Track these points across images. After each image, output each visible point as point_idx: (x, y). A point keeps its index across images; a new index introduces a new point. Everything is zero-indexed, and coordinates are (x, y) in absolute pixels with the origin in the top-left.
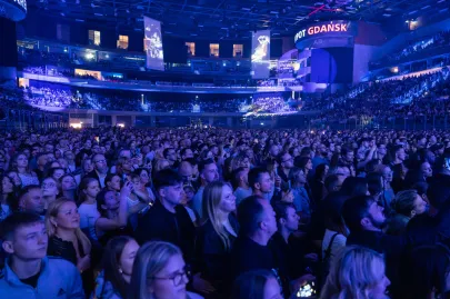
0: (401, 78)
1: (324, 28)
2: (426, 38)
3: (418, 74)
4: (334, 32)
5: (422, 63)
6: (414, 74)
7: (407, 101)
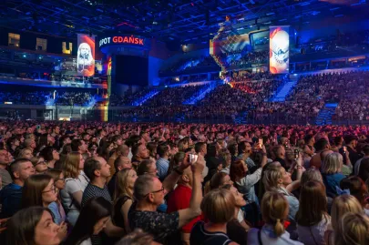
0: (184, 85)
1: (126, 40)
2: (195, 59)
3: (195, 84)
4: (134, 45)
5: (194, 77)
6: (191, 84)
7: (193, 103)
